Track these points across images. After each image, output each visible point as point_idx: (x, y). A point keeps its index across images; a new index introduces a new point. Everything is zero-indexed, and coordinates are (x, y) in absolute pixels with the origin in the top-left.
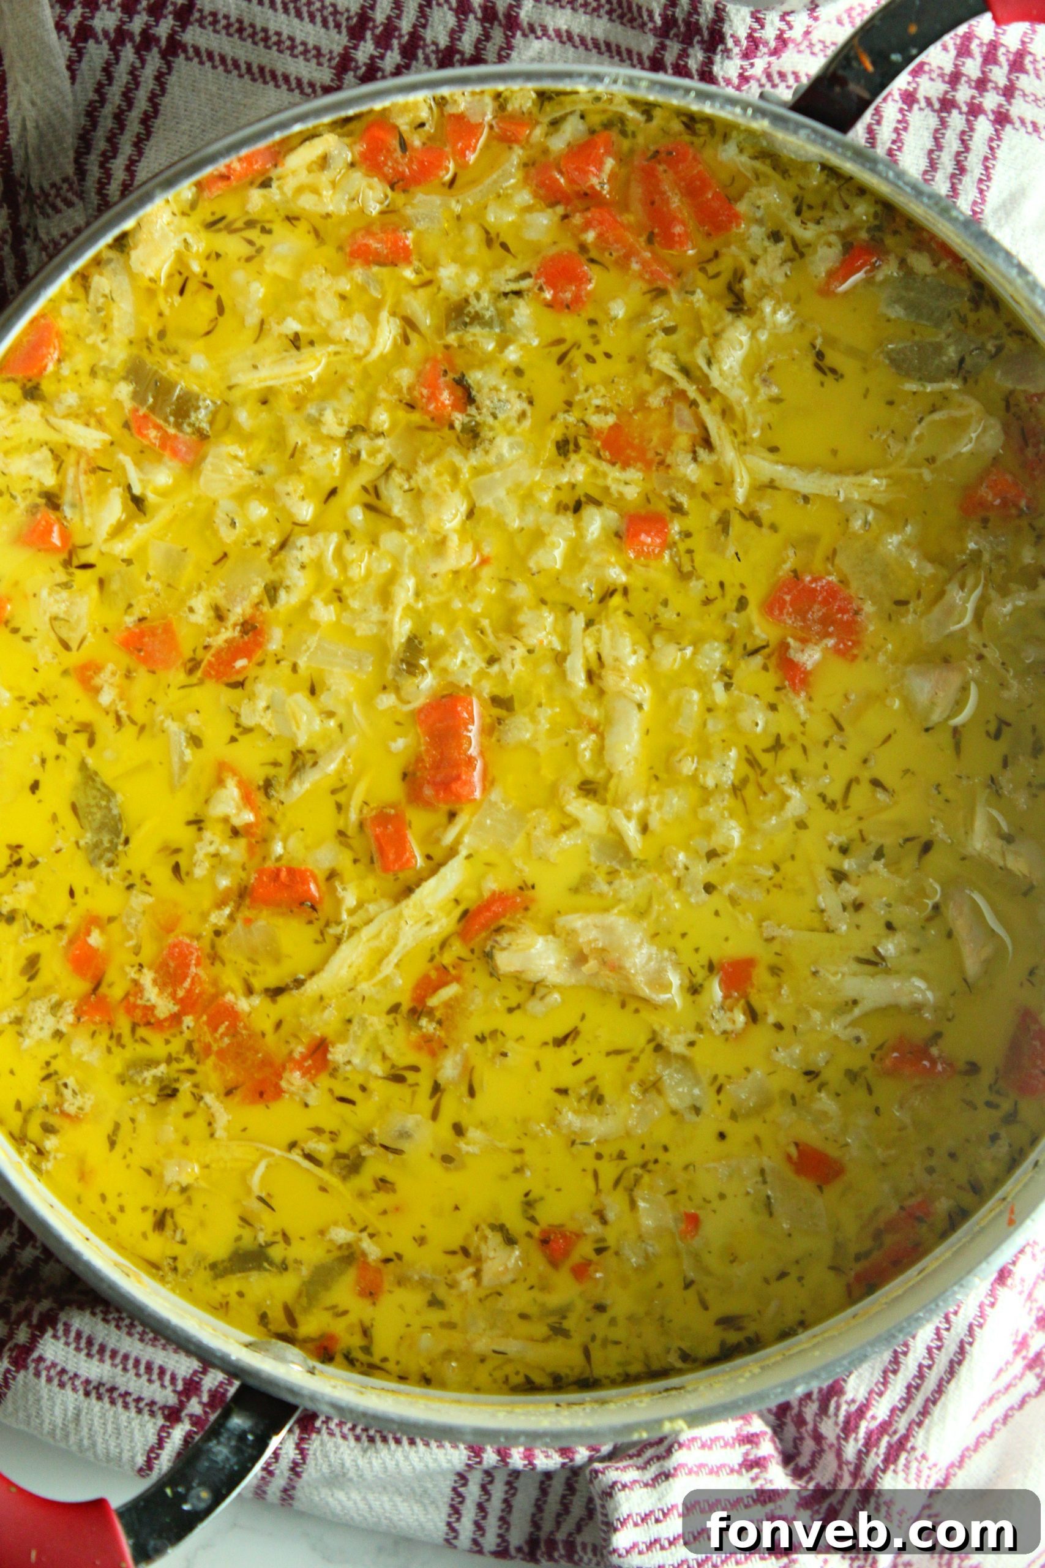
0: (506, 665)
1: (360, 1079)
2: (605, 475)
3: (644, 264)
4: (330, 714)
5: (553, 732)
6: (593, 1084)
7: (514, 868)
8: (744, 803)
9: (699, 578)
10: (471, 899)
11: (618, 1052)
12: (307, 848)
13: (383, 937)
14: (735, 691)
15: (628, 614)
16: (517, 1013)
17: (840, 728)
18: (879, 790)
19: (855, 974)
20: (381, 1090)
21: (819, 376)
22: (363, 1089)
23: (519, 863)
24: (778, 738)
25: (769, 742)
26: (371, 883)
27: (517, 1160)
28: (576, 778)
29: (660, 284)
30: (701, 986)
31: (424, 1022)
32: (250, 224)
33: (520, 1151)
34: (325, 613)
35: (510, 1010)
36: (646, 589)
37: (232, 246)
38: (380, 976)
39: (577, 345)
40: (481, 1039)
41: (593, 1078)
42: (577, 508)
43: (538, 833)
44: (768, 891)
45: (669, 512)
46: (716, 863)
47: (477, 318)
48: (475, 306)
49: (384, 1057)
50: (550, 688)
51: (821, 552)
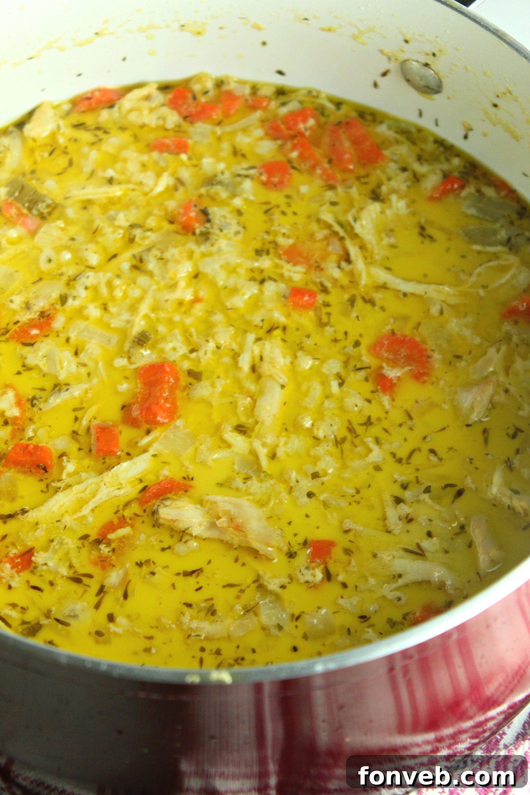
0: (201, 353)
1: (51, 577)
2: (282, 267)
3: (324, 170)
4: (84, 365)
5: (223, 394)
6: (211, 603)
7: (182, 465)
8: (342, 452)
9: (332, 326)
10: (150, 479)
11: (231, 585)
12: (50, 437)
13: (87, 492)
14: (345, 388)
15: (284, 341)
16: (168, 551)
17: (411, 418)
18: (433, 455)
19: (402, 557)
20: (63, 586)
21: (420, 239)
22: (51, 584)
23: (187, 463)
24: (369, 418)
25: (363, 420)
26: (87, 462)
27: (148, 644)
28: (235, 422)
29: (332, 182)
30: (295, 553)
31: (102, 547)
32: (98, 128)
33: (150, 638)
34: (94, 312)
35: (163, 550)
36: (298, 329)
37: (85, 136)
38: (80, 514)
39: (278, 206)
40: (140, 565)
41: (211, 599)
42: (262, 282)
43: (203, 447)
44: (350, 504)
45: (318, 292)
46: (318, 482)
47: (220, 183)
48: (221, 177)
49: (71, 566)
50: (226, 372)
51: (411, 324)
